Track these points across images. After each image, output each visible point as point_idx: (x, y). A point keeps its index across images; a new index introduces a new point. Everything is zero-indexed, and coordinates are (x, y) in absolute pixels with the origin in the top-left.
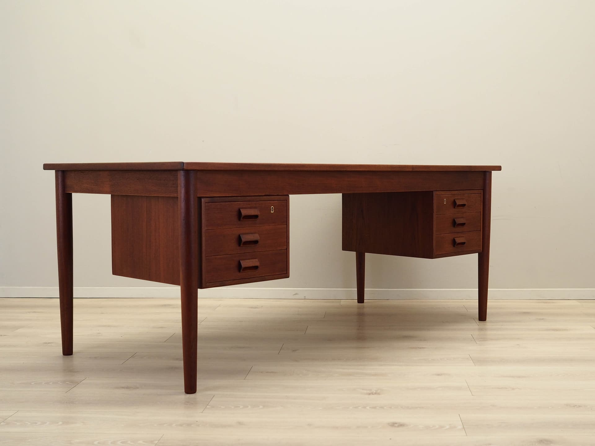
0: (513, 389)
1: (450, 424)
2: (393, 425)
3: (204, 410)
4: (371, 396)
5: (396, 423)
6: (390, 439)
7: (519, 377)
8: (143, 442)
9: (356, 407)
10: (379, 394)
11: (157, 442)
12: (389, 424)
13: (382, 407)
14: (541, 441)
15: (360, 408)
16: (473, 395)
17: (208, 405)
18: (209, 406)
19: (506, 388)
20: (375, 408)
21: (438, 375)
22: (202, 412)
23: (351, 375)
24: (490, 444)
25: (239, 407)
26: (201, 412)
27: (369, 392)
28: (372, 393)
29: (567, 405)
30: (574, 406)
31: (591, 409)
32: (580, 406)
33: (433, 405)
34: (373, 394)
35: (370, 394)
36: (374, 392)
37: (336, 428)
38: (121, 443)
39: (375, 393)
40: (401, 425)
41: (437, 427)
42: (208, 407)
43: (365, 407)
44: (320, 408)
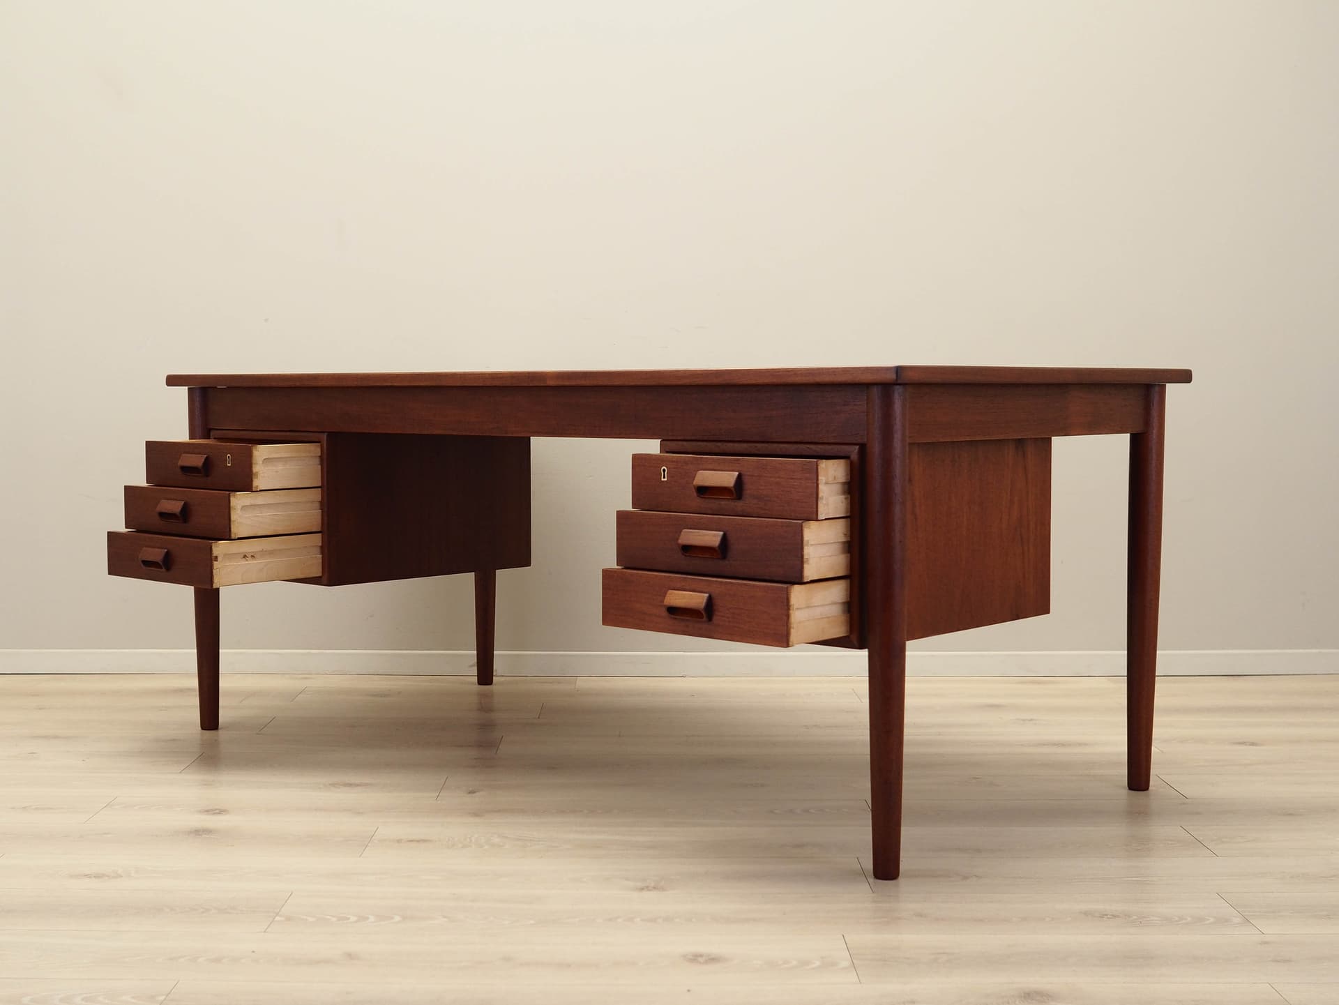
1: (822, 958)
2: (695, 958)
3: (269, 926)
5: (701, 956)
6: (689, 991)
8: (133, 998)
9: (610, 920)
11: (164, 997)
12: (684, 956)
13: (668, 919)
14: (1028, 995)
15: (620, 920)
17: (277, 914)
18: (281, 916)
20: (653, 920)
22: (265, 932)
24: (913, 1002)
25: (349, 919)
26: (263, 930)
29: (1086, 913)
30: (1103, 915)
31: (1141, 922)
32: (1114, 916)
35: (642, 889)
36: (653, 884)
37: (564, 966)
38: (83, 1000)
40: (713, 959)
41: (794, 963)
42: (278, 918)
43: (630, 920)
44: (532, 922)
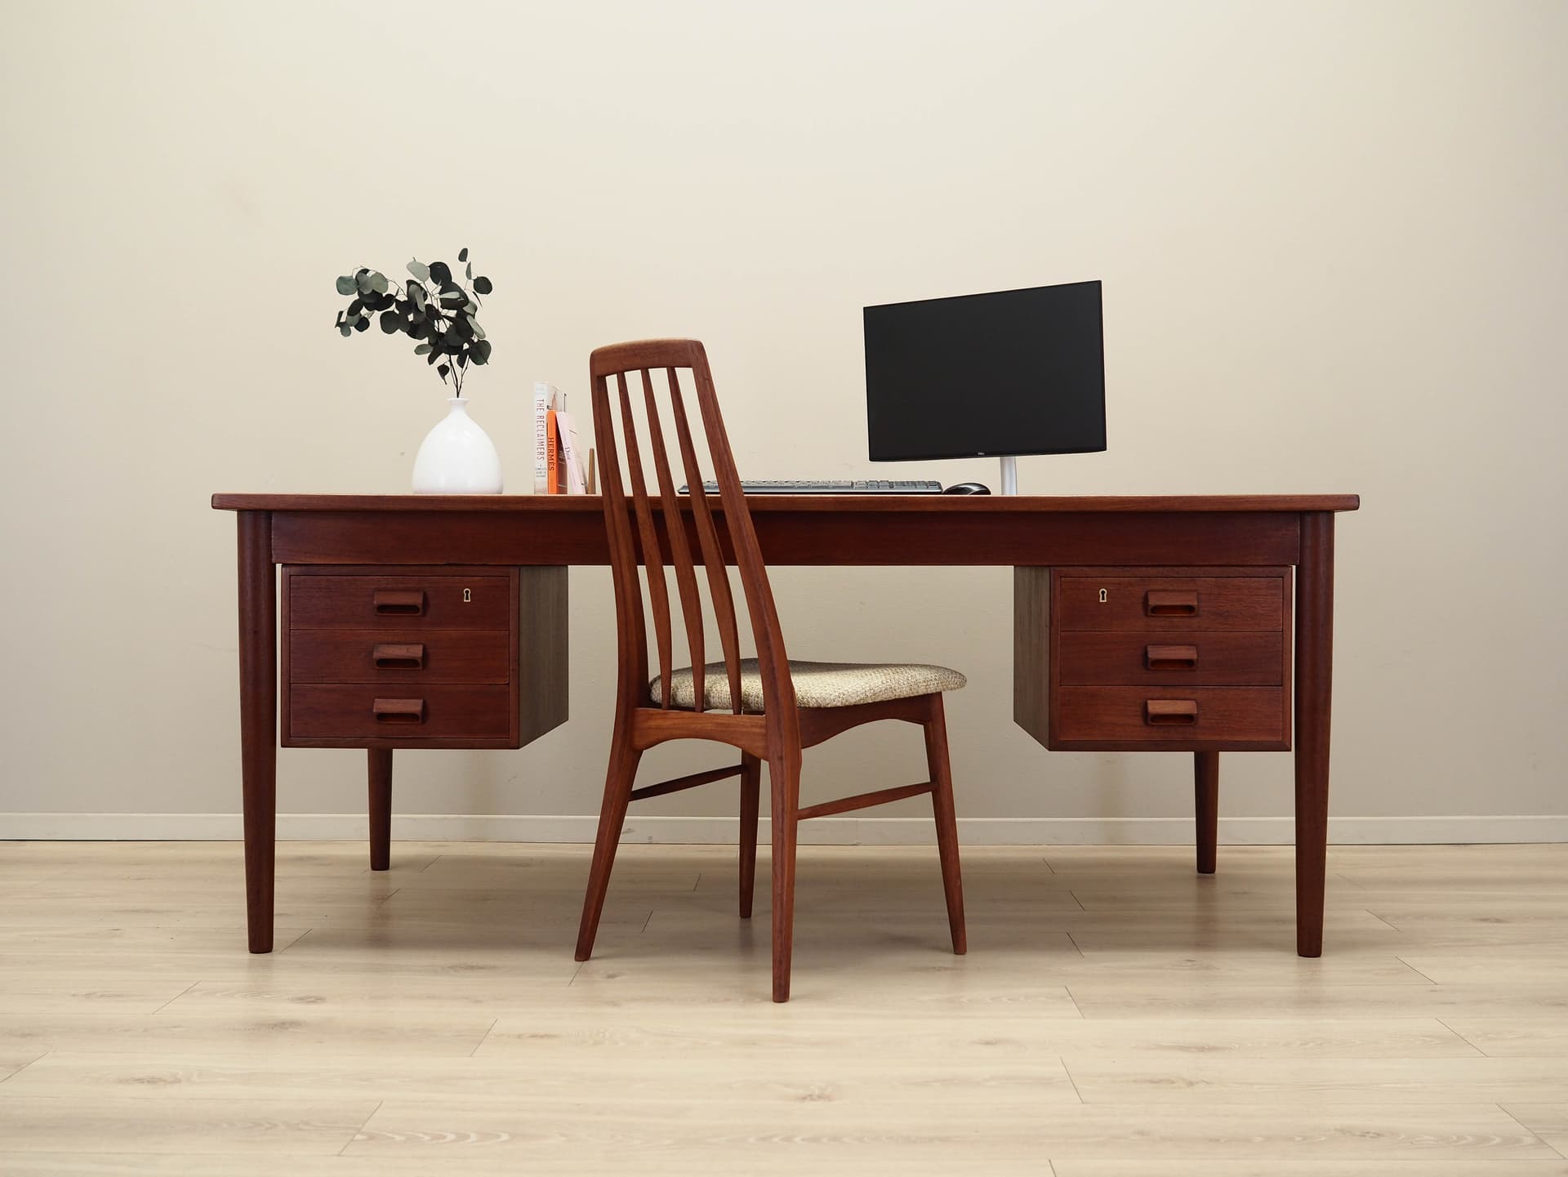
0: (1191, 1084)
3: (345, 1147)
4: (809, 1105)
7: (1202, 1049)
10: (829, 1098)
13: (836, 1139)
15: (776, 1140)
16: (1083, 1102)
17: (359, 1131)
18: (362, 1134)
19: (1173, 1082)
20: (815, 1140)
21: (988, 1043)
22: (338, 1155)
23: (755, 1044)
25: (445, 1137)
27: (802, 1092)
28: (811, 1096)
29: (1343, 1131)
30: (1364, 1134)
31: (1411, 1144)
32: (1378, 1135)
33: (977, 1131)
34: (813, 1100)
35: (804, 1098)
36: (817, 1092)
39: (820, 1097)
42: (358, 1137)
43: (788, 1139)
44: (667, 1143)
